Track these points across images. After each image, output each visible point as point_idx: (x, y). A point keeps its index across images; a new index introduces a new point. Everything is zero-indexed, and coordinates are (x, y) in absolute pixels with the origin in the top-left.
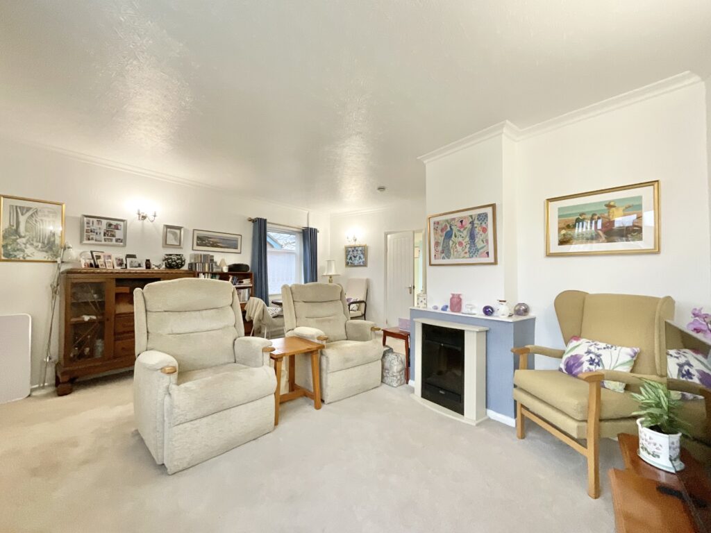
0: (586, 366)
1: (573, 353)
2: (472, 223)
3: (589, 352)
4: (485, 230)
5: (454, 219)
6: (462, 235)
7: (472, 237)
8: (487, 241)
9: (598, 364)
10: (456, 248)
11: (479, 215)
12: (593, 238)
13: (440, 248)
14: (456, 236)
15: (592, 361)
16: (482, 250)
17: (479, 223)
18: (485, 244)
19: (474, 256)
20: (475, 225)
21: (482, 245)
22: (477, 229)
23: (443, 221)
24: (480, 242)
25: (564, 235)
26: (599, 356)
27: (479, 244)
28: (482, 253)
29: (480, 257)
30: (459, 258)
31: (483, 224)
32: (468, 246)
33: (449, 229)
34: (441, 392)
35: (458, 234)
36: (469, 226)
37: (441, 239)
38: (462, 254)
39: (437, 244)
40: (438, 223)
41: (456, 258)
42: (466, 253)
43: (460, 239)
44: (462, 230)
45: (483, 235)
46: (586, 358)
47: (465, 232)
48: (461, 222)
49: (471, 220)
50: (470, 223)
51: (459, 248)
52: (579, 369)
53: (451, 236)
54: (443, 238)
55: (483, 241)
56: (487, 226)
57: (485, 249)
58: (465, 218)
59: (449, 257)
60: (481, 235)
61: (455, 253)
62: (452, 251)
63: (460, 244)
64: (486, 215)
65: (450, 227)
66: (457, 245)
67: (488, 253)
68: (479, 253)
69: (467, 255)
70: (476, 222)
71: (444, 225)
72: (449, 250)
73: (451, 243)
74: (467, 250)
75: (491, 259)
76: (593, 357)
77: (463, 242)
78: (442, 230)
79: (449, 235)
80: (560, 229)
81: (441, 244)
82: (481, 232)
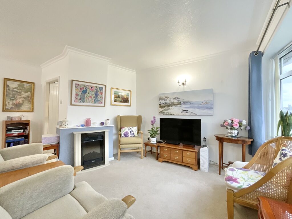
0: (130, 133)
1: (125, 131)
2: (97, 89)
3: (129, 130)
4: (102, 94)
5: (88, 85)
6: (92, 93)
7: (96, 95)
8: (102, 98)
9: (132, 132)
10: (88, 98)
11: (100, 87)
12: (121, 102)
13: (79, 97)
14: (88, 93)
15: (131, 132)
16: (100, 101)
17: (100, 90)
18: (101, 99)
19: (97, 103)
20: (98, 91)
21: (100, 99)
22: (99, 93)
23: (82, 85)
24: (100, 98)
25: (115, 99)
26: (132, 130)
27: (99, 99)
28: (100, 102)
29: (99, 103)
30: (89, 103)
31: (101, 91)
32: (94, 98)
33: (85, 89)
34: (93, 161)
35: (89, 92)
36: (95, 90)
37: (80, 93)
38: (91, 101)
39: (77, 95)
40: (78, 85)
41: (88, 103)
42: (93, 101)
43: (91, 95)
44: (92, 91)
45: (101, 95)
46: (129, 132)
47: (93, 92)
48: (92, 88)
49: (96, 88)
50: (96, 89)
51: (90, 99)
52: (128, 135)
53: (86, 93)
54: (81, 93)
55: (101, 98)
56: (103, 92)
57: (101, 100)
58: (94, 86)
59: (83, 102)
60: (100, 95)
61: (88, 101)
62: (86, 100)
63: (91, 97)
64: (102, 88)
65: (86, 88)
66: (89, 97)
67: (102, 102)
68: (99, 102)
69: (93, 102)
70: (98, 89)
71: (82, 86)
72: (84, 99)
73: (85, 96)
74: (93, 100)
75: (103, 105)
76: (131, 131)
77: (92, 97)
78: (81, 89)
79: (85, 92)
80: (114, 97)
81: (80, 96)
82: (100, 94)
